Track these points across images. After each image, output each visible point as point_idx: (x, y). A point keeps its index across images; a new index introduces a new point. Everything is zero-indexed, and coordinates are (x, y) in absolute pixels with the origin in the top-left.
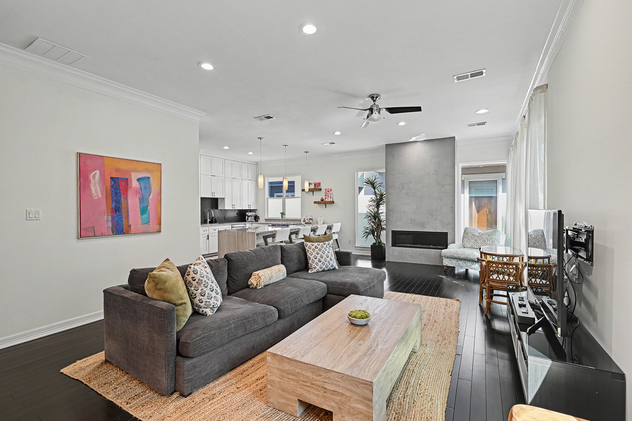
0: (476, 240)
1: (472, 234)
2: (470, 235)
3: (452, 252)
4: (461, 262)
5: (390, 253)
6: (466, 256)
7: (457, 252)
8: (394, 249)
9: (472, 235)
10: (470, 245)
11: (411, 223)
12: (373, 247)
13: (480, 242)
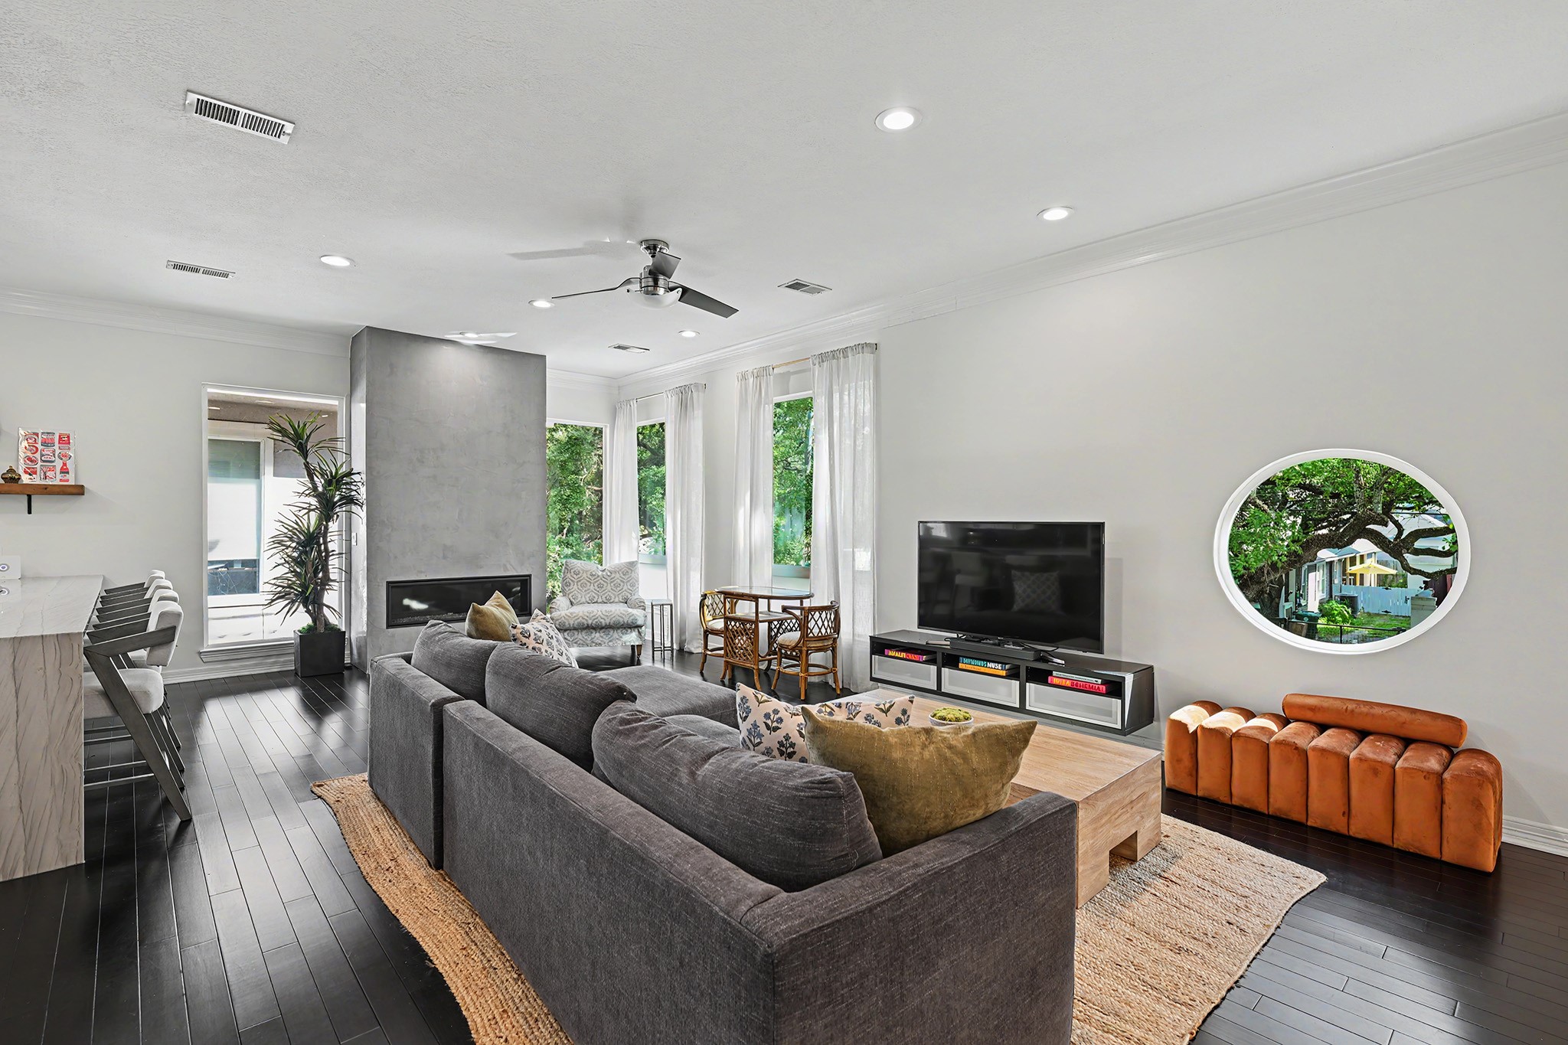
0: (600, 586)
1: (589, 573)
2: (585, 575)
3: (581, 614)
4: (598, 635)
5: (381, 649)
6: (614, 619)
7: (592, 615)
8: (393, 636)
9: (589, 576)
10: (603, 597)
11: (445, 557)
12: (307, 638)
13: (625, 588)
